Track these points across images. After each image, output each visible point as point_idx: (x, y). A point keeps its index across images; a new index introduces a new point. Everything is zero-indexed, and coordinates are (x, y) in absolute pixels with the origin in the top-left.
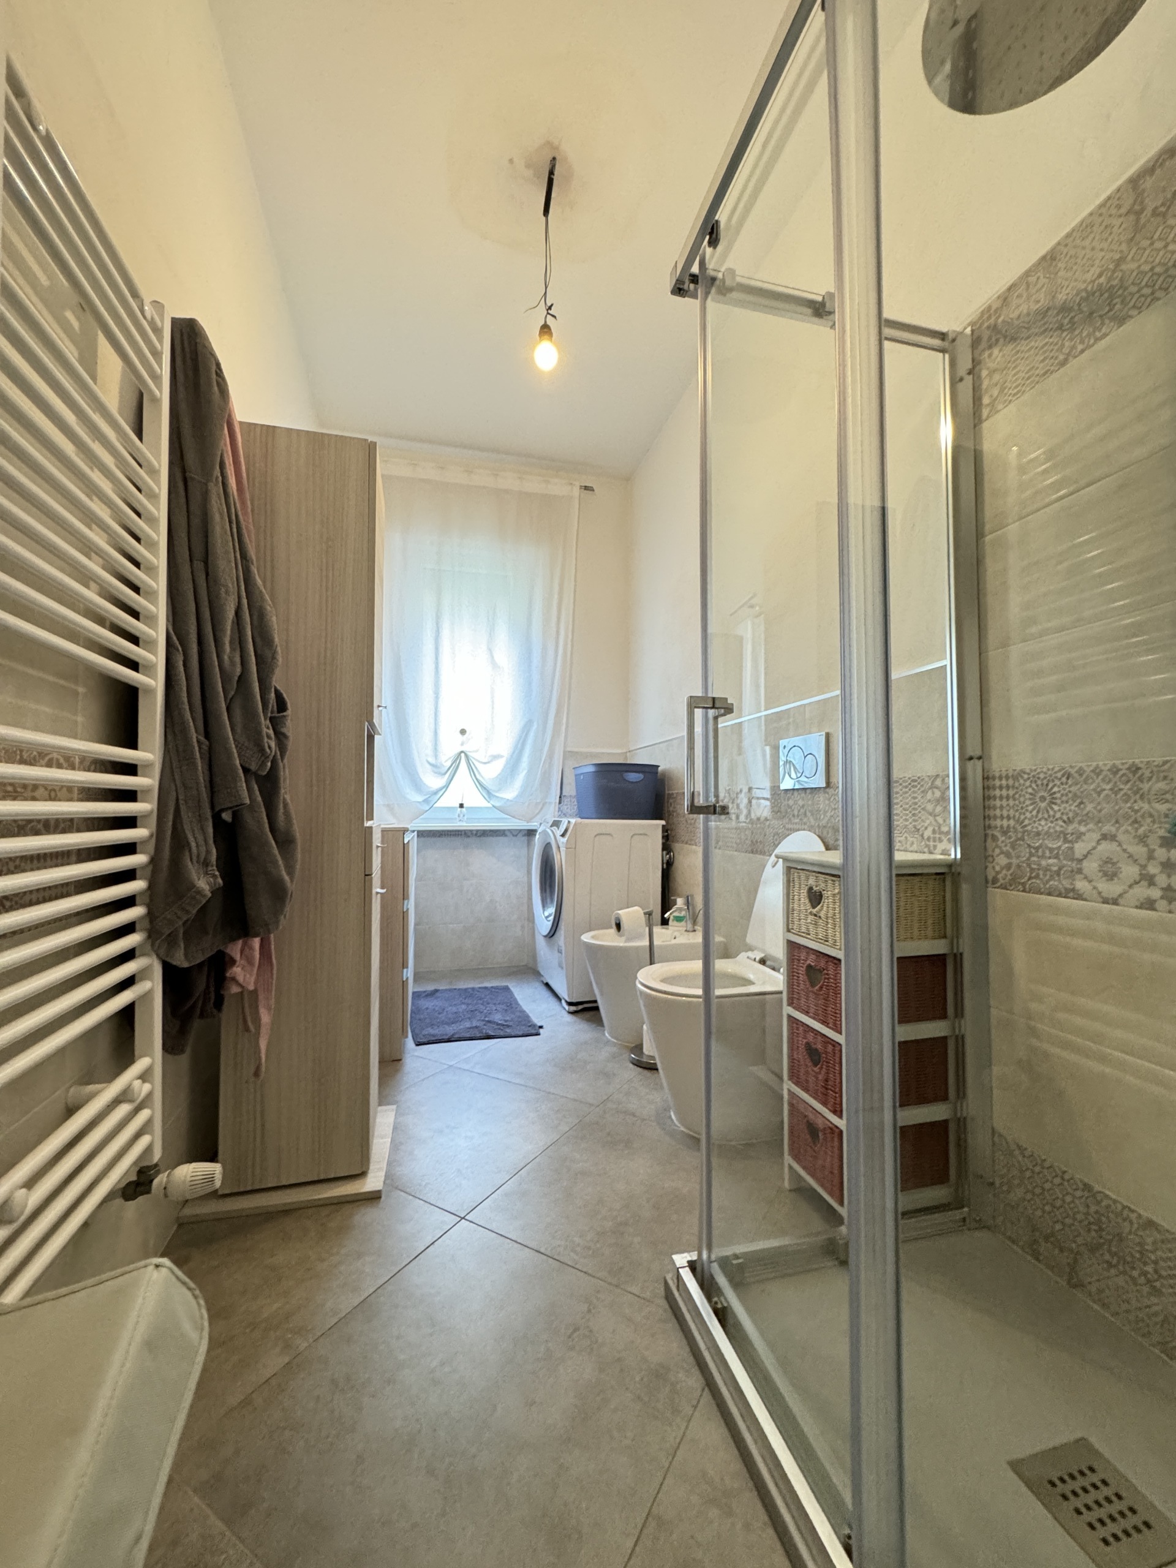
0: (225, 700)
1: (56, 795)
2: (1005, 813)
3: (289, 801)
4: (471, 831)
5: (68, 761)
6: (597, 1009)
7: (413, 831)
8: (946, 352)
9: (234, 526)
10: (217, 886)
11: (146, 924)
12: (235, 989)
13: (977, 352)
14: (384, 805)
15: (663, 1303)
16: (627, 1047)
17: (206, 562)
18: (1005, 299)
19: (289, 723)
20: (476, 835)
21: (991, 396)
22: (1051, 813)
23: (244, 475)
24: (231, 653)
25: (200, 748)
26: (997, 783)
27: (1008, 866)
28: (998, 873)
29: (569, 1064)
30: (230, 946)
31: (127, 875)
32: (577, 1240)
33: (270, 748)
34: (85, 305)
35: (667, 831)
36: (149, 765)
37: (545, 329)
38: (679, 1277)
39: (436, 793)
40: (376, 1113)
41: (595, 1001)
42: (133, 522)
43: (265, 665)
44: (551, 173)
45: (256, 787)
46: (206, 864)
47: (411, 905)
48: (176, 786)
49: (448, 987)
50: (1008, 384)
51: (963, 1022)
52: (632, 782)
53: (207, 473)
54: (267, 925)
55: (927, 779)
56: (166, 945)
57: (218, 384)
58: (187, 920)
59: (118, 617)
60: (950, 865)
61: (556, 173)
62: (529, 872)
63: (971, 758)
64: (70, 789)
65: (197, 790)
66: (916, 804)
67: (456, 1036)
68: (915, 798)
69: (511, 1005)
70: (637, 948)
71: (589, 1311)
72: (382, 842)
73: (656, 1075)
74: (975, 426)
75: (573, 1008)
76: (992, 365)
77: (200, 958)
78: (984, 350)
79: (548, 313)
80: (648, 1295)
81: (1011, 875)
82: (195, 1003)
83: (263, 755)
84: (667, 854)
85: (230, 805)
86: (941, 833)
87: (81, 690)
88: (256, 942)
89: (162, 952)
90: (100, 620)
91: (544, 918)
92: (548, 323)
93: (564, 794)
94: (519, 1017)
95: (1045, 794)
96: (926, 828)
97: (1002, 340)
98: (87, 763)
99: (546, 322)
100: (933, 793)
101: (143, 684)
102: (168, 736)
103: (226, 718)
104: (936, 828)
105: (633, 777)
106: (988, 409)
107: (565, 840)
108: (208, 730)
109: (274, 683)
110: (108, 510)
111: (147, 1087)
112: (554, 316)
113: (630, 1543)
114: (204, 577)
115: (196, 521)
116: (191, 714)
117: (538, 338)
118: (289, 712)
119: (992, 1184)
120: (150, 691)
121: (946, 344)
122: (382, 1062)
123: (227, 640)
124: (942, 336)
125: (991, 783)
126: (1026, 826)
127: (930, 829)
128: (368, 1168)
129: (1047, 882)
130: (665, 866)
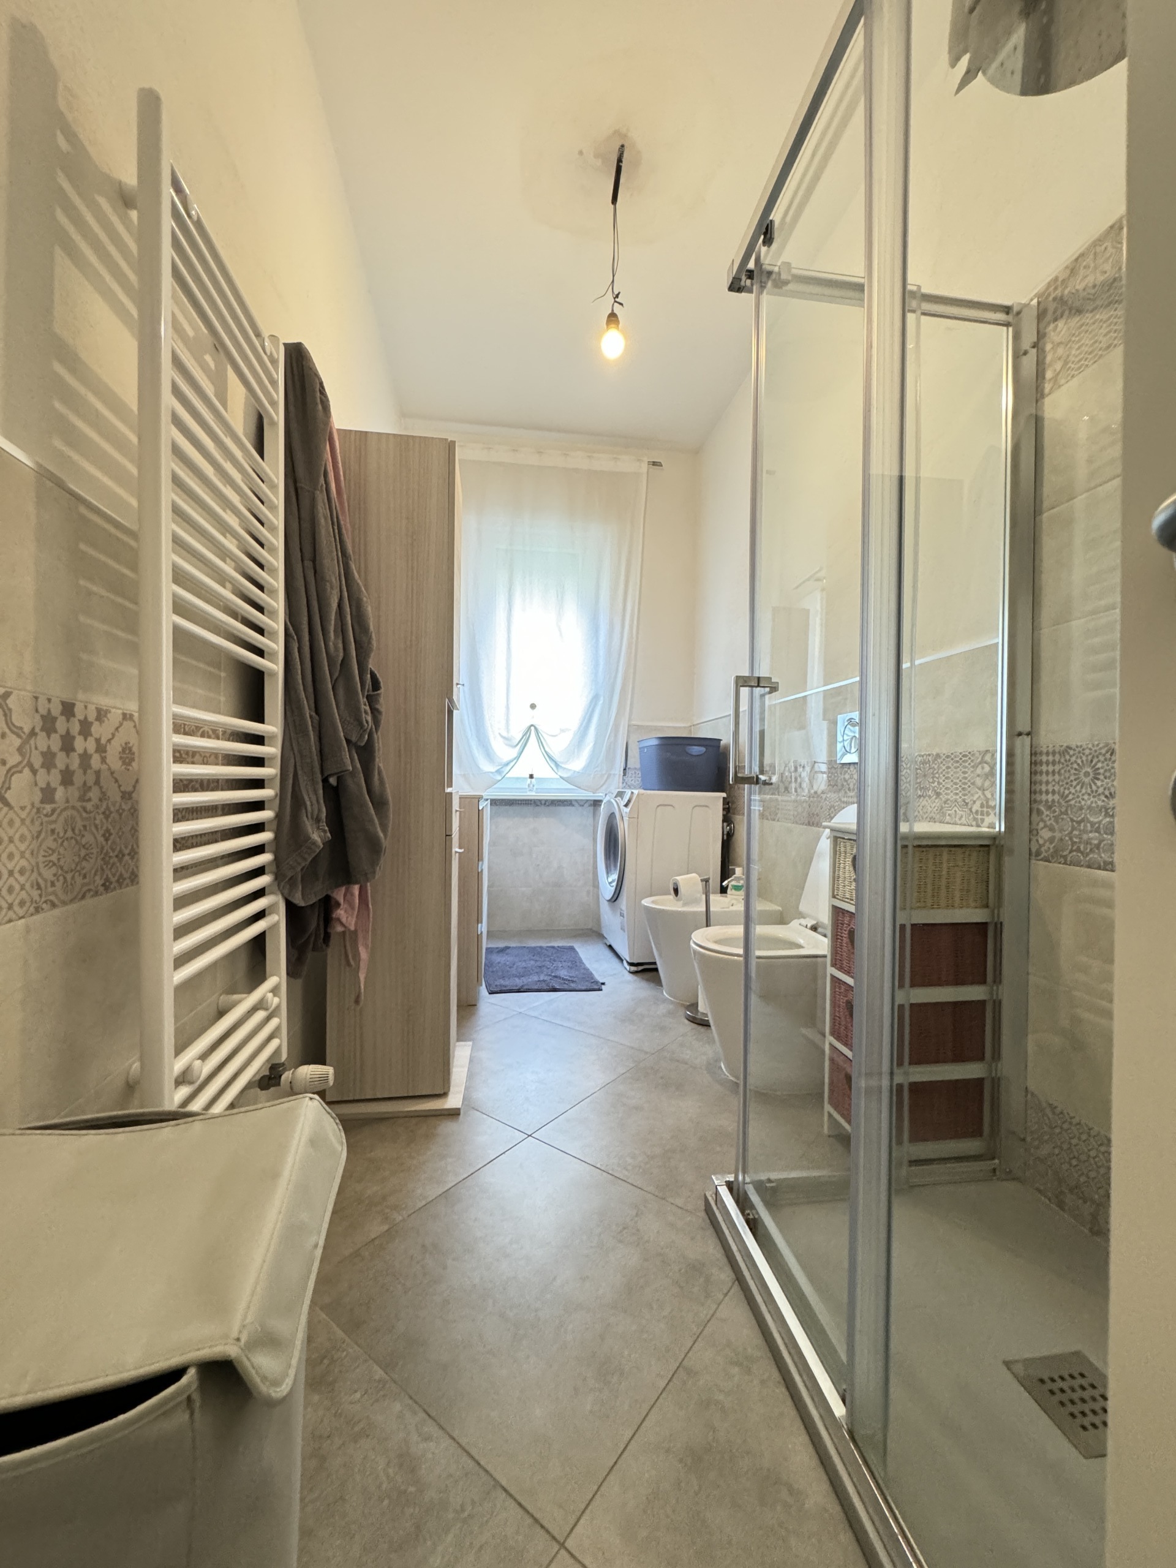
0: (331, 681)
1: (207, 761)
2: (1050, 788)
3: (382, 768)
4: (540, 801)
5: (213, 732)
6: (656, 970)
7: (487, 800)
8: (1011, 326)
9: (336, 527)
10: (327, 840)
11: (274, 868)
12: (340, 929)
13: (1042, 326)
14: (461, 775)
15: (703, 1214)
16: (682, 1005)
17: (314, 561)
18: (1073, 269)
19: (382, 700)
20: (545, 804)
21: (1055, 370)
22: (1094, 788)
23: (342, 478)
24: (335, 639)
25: (312, 722)
26: (1044, 758)
27: (1051, 840)
28: (1041, 846)
29: (629, 1017)
30: (336, 891)
31: (257, 828)
32: (629, 1160)
33: (367, 722)
34: (219, 346)
35: (728, 803)
36: (273, 737)
37: (612, 317)
38: (717, 1193)
39: (507, 764)
40: (455, 1046)
41: (655, 963)
42: (257, 529)
43: (363, 651)
44: (620, 160)
45: (356, 757)
46: (318, 820)
47: (485, 866)
48: (294, 754)
49: (519, 945)
50: (1072, 358)
51: (1000, 987)
52: (695, 756)
53: (314, 481)
54: (366, 874)
55: (977, 754)
56: (288, 886)
57: (322, 402)
58: (303, 867)
59: (249, 613)
60: (994, 838)
61: (624, 160)
62: (595, 840)
63: (1020, 734)
64: (216, 755)
65: (311, 758)
66: (965, 778)
67: (525, 987)
68: (964, 773)
69: (576, 963)
70: (695, 913)
71: (637, 1215)
72: (460, 808)
73: (709, 1031)
74: (1037, 401)
75: (633, 969)
76: (1057, 339)
77: (313, 900)
78: (1049, 323)
79: (615, 302)
80: (689, 1207)
81: (1054, 847)
82: (309, 937)
83: (361, 728)
84: (728, 826)
85: (336, 771)
86: (988, 807)
87: (223, 674)
88: (356, 889)
89: (286, 892)
90: (234, 614)
91: (607, 883)
92: (615, 311)
93: (628, 766)
94: (584, 974)
95: (1089, 770)
96: (974, 802)
97: (1067, 313)
98: (227, 736)
99: (613, 310)
100: (983, 768)
101: (269, 669)
102: (288, 713)
103: (332, 697)
104: (985, 802)
105: (696, 750)
106: (1051, 385)
107: (627, 810)
108: (318, 707)
109: (370, 666)
110: (237, 520)
111: (276, 1000)
112: (621, 304)
113: (662, 1384)
114: (313, 574)
115: (306, 525)
116: (305, 693)
117: (605, 326)
118: (382, 691)
119: (1024, 1140)
120: (273, 674)
121: (1010, 318)
122: (460, 1006)
123: (332, 628)
124: (1007, 310)
125: (1038, 758)
126: (1070, 801)
127: (978, 803)
128: (449, 1090)
129: (1088, 854)
130: (725, 837)
